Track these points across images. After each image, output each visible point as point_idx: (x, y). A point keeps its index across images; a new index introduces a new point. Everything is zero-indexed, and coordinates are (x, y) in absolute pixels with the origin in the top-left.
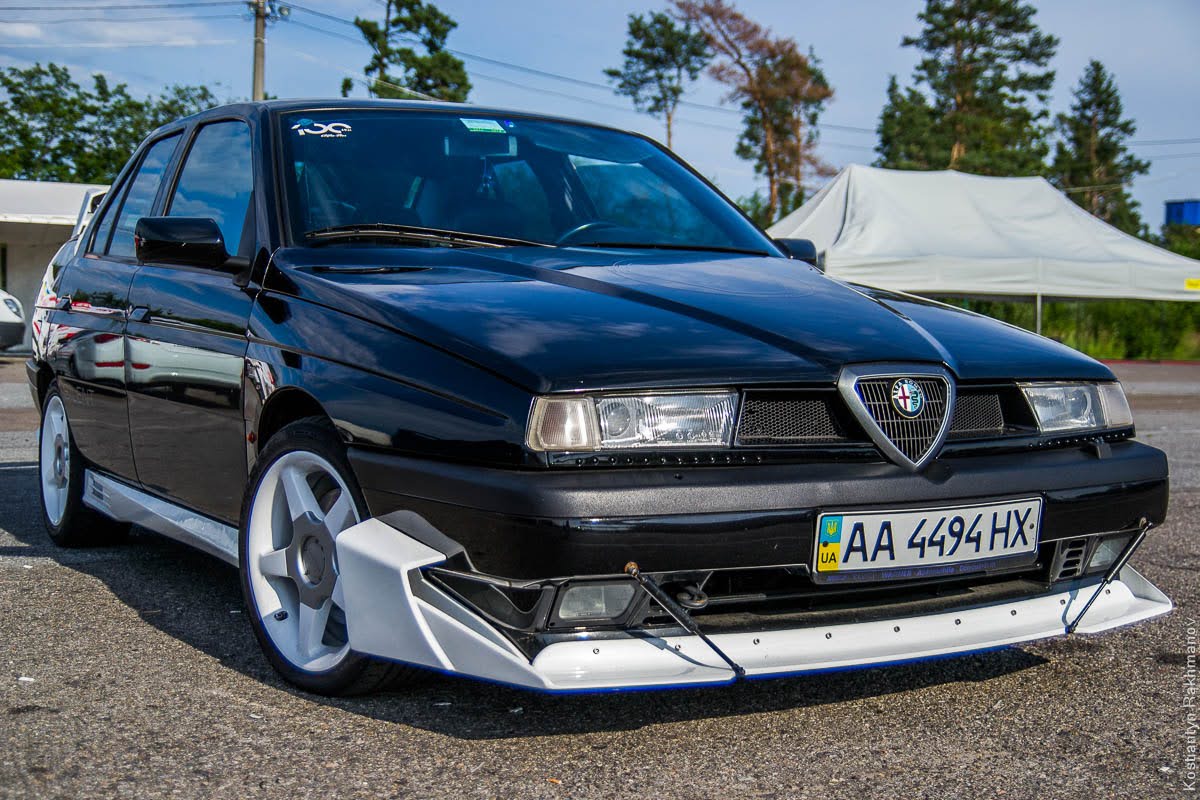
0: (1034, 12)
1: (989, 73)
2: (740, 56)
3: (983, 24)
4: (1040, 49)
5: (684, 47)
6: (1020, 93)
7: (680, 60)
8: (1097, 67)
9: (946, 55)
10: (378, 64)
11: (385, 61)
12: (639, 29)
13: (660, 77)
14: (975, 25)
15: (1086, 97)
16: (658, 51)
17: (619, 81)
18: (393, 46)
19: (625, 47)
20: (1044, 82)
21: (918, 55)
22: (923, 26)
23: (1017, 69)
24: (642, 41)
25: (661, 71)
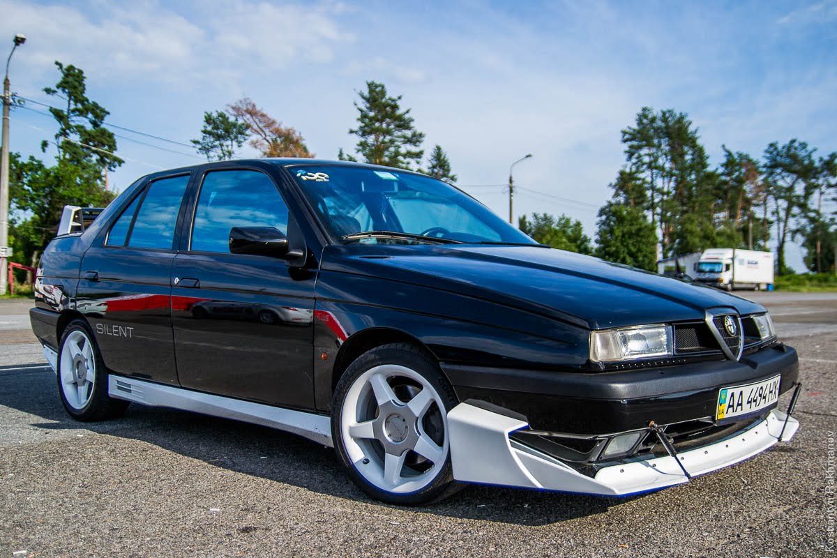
0: (413, 120)
1: (392, 149)
2: (266, 136)
3: (388, 125)
4: (416, 139)
5: (234, 130)
6: (408, 160)
7: (232, 136)
8: (439, 148)
9: (371, 139)
10: (64, 133)
11: (68, 131)
12: (210, 119)
13: (222, 145)
14: (384, 126)
15: (435, 163)
16: (221, 132)
17: (200, 146)
18: (72, 124)
19: (203, 129)
20: (418, 155)
21: (357, 139)
22: (360, 124)
23: (406, 148)
24: (211, 126)
25: (222, 142)
